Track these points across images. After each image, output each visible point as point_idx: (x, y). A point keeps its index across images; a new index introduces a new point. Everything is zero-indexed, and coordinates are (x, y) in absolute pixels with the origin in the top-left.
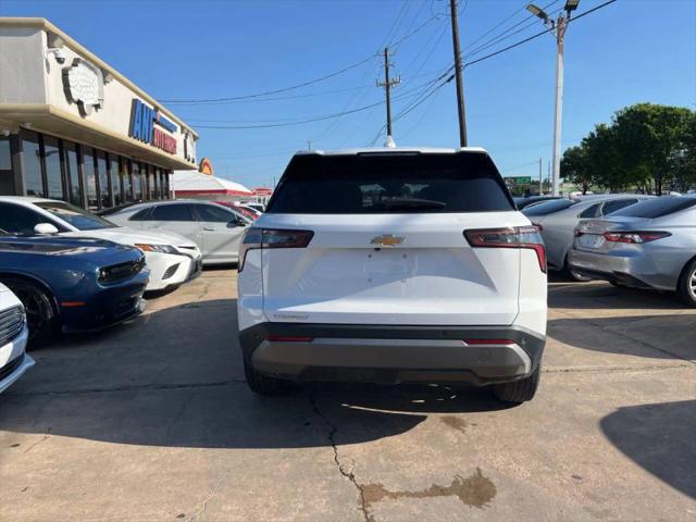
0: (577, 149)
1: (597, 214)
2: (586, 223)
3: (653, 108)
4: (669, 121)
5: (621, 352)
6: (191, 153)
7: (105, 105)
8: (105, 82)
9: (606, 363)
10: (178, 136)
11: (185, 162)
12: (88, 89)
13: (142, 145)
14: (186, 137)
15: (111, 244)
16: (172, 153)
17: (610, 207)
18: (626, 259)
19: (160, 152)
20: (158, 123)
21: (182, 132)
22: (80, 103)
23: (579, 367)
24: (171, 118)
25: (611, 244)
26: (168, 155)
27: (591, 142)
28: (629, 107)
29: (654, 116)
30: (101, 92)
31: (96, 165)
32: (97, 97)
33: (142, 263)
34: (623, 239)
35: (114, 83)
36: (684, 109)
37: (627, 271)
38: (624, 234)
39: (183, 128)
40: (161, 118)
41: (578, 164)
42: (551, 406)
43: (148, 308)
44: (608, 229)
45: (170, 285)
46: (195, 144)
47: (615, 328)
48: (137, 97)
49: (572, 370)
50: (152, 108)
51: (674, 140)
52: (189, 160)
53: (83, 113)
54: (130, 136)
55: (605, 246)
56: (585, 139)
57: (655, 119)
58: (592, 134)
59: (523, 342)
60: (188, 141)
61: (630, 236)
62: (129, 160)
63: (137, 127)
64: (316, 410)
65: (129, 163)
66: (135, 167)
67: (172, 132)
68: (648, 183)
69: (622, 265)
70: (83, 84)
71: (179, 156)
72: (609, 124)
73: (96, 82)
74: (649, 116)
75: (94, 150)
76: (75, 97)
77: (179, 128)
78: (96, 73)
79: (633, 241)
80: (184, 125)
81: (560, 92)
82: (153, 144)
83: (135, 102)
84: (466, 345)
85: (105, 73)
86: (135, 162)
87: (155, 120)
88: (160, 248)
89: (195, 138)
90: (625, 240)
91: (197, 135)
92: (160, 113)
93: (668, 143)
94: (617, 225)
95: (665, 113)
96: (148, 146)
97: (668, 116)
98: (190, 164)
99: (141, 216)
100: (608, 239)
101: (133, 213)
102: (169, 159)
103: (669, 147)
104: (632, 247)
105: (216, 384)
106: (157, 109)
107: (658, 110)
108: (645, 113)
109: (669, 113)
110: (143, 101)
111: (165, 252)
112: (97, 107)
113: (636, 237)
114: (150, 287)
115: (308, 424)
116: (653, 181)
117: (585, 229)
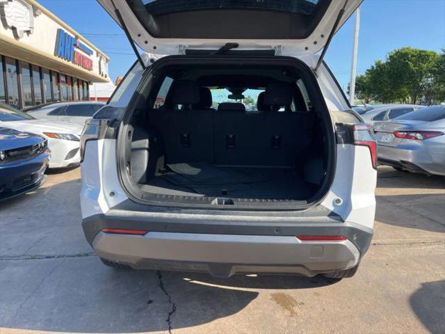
0: (362, 77)
1: (385, 118)
2: (379, 124)
3: (413, 51)
4: (422, 59)
5: (414, 226)
6: (105, 70)
7: (34, 32)
8: (35, 15)
9: (405, 238)
10: (94, 58)
11: (100, 76)
12: (22, 20)
13: (66, 62)
14: (101, 59)
15: (15, 132)
16: (89, 70)
17: (395, 114)
18: (410, 151)
19: (80, 68)
20: (78, 48)
21: (97, 56)
22: (14, 29)
23: (384, 241)
24: (89, 45)
25: (400, 140)
26: (86, 71)
27: (371, 72)
28: (397, 49)
29: (413, 56)
30: (32, 22)
31: (31, 75)
32: (28, 25)
33: (45, 147)
34: (408, 137)
35: (42, 17)
36: (432, 52)
37: (410, 160)
38: (409, 133)
39: (98, 53)
40: (80, 44)
41: (363, 86)
42: (368, 282)
43: (48, 182)
44: (396, 129)
45: (71, 164)
46: (107, 64)
47: (404, 204)
48: (60, 27)
49: (379, 244)
50: (74, 37)
51: (425, 72)
52: (102, 75)
53: (16, 36)
54: (55, 55)
55: (393, 141)
56: (368, 70)
57: (414, 58)
58: (373, 67)
59: (355, 238)
60: (102, 62)
61: (413, 134)
62: (58, 73)
63: (61, 49)
64: (161, 285)
65: (58, 76)
66: (63, 79)
67: (89, 55)
68: (407, 99)
69: (406, 156)
70: (18, 15)
71: (95, 72)
72: (384, 61)
73: (28, 14)
74: (410, 56)
75: (30, 65)
76: (10, 24)
77: (95, 53)
78: (28, 8)
79: (416, 139)
80: (99, 51)
81: (357, 34)
82: (74, 62)
83: (59, 31)
84: (300, 241)
85: (35, 8)
86: (62, 75)
87: (75, 45)
88: (64, 136)
89: (107, 60)
90: (410, 138)
91: (109, 58)
92: (79, 40)
93: (421, 74)
94: (404, 126)
95: (420, 54)
96: (70, 64)
97: (422, 57)
98: (103, 78)
99: (57, 112)
100: (396, 136)
101: (52, 109)
102: (86, 74)
103: (422, 76)
104: (414, 142)
105: (79, 255)
106: (77, 37)
107: (416, 52)
108: (406, 54)
109: (422, 54)
110: (66, 31)
111: (68, 139)
112: (28, 32)
113: (418, 135)
114: (52, 165)
115: (150, 302)
116: (410, 98)
117: (378, 128)
